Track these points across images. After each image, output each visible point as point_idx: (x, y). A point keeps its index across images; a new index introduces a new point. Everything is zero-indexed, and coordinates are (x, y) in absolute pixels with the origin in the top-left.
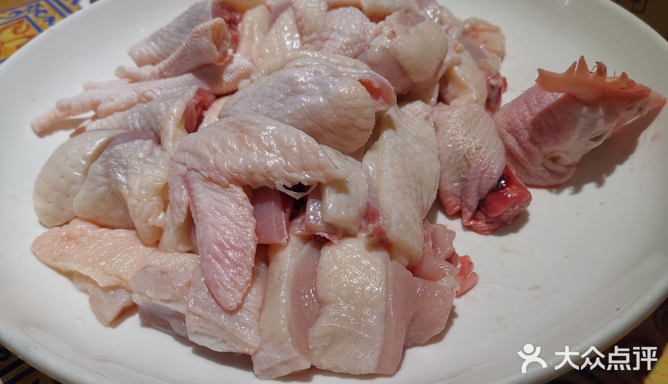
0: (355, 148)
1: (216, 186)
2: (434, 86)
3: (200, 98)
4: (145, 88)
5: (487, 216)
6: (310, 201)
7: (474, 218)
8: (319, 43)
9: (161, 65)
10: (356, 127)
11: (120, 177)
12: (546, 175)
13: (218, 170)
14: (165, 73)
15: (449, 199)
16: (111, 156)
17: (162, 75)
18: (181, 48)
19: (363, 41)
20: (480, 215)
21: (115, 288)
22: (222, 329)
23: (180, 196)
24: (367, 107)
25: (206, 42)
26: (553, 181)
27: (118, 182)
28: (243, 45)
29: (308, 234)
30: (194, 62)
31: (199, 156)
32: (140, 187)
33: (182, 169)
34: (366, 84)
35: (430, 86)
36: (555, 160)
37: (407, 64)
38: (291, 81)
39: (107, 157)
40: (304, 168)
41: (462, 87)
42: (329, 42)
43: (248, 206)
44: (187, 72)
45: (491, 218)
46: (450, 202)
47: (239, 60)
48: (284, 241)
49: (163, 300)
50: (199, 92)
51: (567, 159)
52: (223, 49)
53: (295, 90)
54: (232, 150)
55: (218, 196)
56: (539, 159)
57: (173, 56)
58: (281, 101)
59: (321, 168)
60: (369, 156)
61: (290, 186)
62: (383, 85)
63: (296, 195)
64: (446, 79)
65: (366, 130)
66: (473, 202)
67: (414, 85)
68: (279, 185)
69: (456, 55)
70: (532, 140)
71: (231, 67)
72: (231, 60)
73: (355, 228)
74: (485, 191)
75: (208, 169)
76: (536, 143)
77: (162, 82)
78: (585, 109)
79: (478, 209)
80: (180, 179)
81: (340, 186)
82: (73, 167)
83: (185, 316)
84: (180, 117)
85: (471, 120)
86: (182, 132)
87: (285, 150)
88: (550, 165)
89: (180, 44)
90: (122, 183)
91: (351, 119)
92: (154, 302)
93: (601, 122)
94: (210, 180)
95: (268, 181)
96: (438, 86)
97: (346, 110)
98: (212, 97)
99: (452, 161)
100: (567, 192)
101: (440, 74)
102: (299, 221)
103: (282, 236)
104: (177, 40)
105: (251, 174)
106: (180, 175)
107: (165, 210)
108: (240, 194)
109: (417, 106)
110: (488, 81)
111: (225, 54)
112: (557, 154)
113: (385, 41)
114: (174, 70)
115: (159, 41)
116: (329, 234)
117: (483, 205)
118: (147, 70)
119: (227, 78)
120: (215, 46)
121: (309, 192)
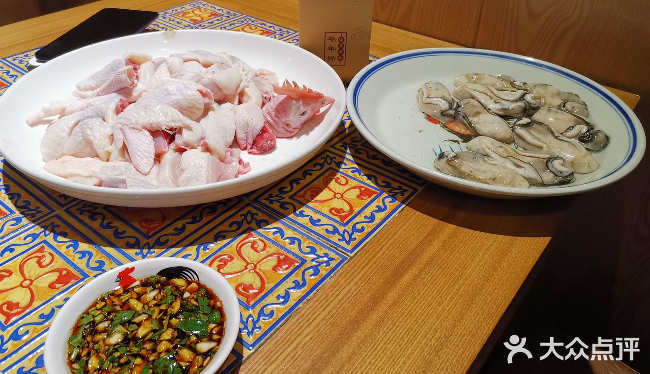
0: (197, 118)
1: (136, 130)
2: (236, 96)
3: (122, 102)
4: (91, 101)
5: (257, 147)
6: (177, 135)
7: (251, 148)
8: (179, 77)
9: (98, 90)
10: (196, 108)
11: (89, 132)
12: (285, 132)
13: (137, 123)
14: (100, 94)
15: (241, 141)
16: (84, 124)
17: (98, 95)
18: (109, 80)
19: (200, 75)
20: (254, 147)
21: (91, 177)
22: (142, 181)
23: (119, 136)
24: (200, 99)
25: (124, 77)
26: (289, 135)
27: (87, 135)
28: (141, 79)
29: (177, 148)
30: (118, 87)
31: (128, 119)
32: (100, 135)
33: (120, 126)
34: (201, 92)
35: (234, 97)
36: (288, 125)
37: (220, 86)
38: (167, 90)
39: (82, 125)
40: (174, 121)
41: (249, 97)
42: (184, 76)
43: (151, 138)
44: (113, 93)
45: (259, 147)
46: (241, 143)
47: (140, 86)
48: (167, 150)
49: (116, 175)
50: (121, 100)
51: (293, 125)
52: (132, 80)
53: (169, 93)
54: (142, 116)
55: (137, 134)
56: (281, 125)
57: (105, 85)
58: (163, 98)
59: (181, 121)
60: (203, 120)
61: (168, 129)
62: (207, 91)
63: (171, 133)
64: (242, 94)
65: (201, 109)
66: (251, 141)
67: (226, 96)
68: (164, 128)
69: (246, 84)
70: (276, 116)
71: (136, 89)
72: (136, 86)
73: (196, 145)
74: (255, 136)
75: (133, 124)
76: (278, 118)
77: (99, 97)
78: (294, 101)
79: (253, 144)
80: (120, 130)
81: (189, 128)
82: (63, 132)
83: (126, 180)
84: (114, 109)
85: (250, 109)
86: (115, 116)
87: (165, 115)
88: (286, 127)
89: (109, 79)
90: (90, 135)
91: (193, 104)
92: (112, 177)
93: (302, 106)
94: (133, 128)
95: (159, 127)
96: (238, 96)
97: (191, 100)
98: (127, 103)
99: (241, 125)
100: (294, 139)
101: (239, 91)
102: (172, 144)
103: (166, 148)
104: (106, 77)
105: (151, 124)
106: (119, 128)
107: (111, 145)
108: (147, 133)
109: (227, 105)
110: (262, 95)
111: (133, 82)
112: (288, 122)
113: (210, 76)
114: (106, 91)
115: (95, 78)
116: (186, 147)
117: (255, 143)
118: (89, 93)
119: (134, 94)
120: (128, 78)
121: (176, 131)
